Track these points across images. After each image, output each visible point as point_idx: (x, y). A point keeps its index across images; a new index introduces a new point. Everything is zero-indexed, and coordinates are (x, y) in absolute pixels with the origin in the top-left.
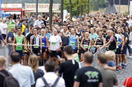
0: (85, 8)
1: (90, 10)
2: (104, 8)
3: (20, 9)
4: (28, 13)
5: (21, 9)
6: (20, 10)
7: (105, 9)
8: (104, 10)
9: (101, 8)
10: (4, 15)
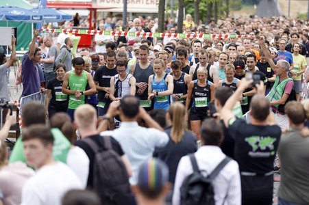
0: (221, 6)
1: (230, 9)
2: (253, 5)
3: (87, 5)
4: (104, 12)
5: (90, 5)
6: (89, 7)
7: (255, 7)
8: (253, 8)
9: (247, 5)
10: (61, 17)
